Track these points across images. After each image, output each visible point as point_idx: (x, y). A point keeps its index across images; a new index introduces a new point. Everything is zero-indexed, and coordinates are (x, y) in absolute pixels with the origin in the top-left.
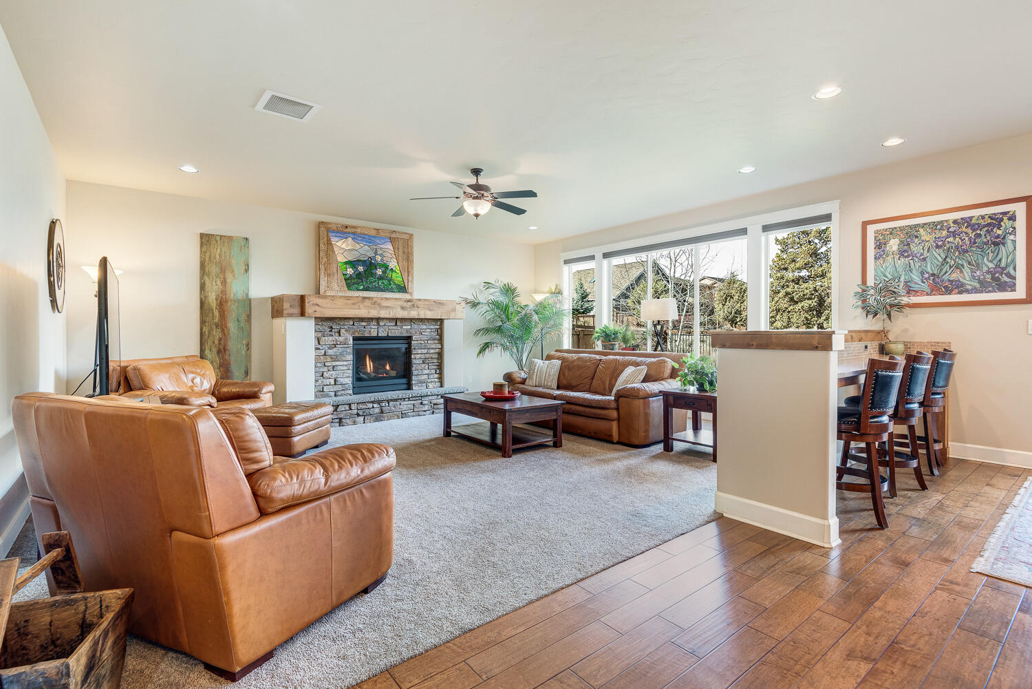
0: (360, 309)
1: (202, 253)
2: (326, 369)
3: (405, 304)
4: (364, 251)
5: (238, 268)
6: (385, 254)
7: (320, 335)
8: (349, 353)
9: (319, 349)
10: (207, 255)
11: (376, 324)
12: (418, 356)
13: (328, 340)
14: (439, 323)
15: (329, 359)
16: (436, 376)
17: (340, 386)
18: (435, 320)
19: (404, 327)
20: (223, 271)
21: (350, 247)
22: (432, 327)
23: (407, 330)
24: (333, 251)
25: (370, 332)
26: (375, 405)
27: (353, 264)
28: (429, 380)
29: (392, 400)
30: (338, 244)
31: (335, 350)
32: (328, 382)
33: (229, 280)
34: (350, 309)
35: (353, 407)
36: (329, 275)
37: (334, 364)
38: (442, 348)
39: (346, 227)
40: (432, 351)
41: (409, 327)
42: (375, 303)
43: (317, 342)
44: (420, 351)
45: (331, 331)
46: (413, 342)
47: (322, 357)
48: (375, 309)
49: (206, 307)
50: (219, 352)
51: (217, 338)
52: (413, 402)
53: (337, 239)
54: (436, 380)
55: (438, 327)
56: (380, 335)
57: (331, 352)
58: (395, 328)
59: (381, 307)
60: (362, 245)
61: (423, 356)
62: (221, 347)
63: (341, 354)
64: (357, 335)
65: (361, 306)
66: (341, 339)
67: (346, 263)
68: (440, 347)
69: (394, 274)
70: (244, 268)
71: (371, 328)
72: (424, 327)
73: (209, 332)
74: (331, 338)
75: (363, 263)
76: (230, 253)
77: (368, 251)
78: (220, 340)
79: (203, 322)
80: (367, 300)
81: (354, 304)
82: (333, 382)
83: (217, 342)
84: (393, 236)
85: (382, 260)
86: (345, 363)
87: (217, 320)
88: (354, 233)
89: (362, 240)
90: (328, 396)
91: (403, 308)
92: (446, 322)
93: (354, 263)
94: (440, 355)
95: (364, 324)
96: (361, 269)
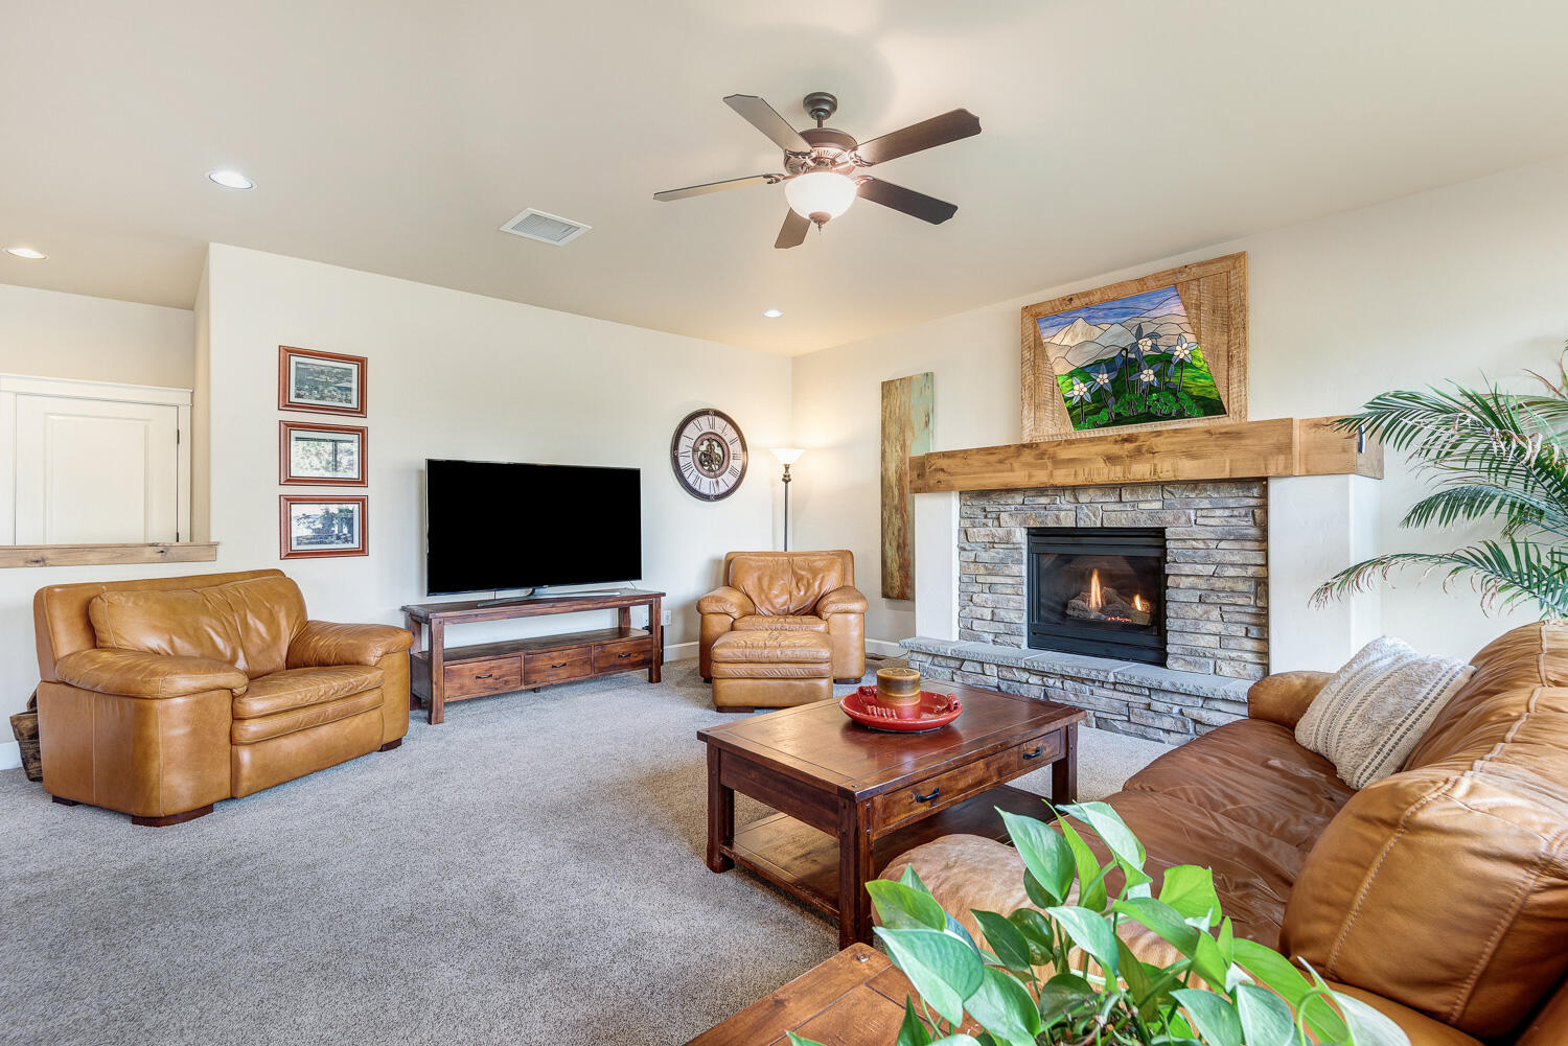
0: (1012, 471)
1: (884, 409)
2: (976, 588)
3: (1116, 449)
4: (1111, 337)
5: (917, 420)
6: (1160, 331)
7: (967, 523)
8: (1019, 562)
9: (965, 550)
10: (888, 410)
11: (1072, 500)
12: (1185, 582)
13: (979, 534)
14: (1256, 492)
15: (982, 570)
16: (1250, 644)
17: (1001, 625)
18: (1244, 483)
19: (1142, 506)
20: (902, 431)
21: (1080, 339)
22: (1232, 503)
23: (1152, 513)
24: (1045, 357)
25: (1058, 517)
26: (1034, 679)
27: (1084, 373)
28: (1221, 653)
29: (1072, 678)
30: (1056, 340)
31: (992, 553)
32: (978, 612)
33: (908, 443)
34: (994, 472)
35: (991, 670)
36: (1037, 407)
37: (995, 579)
38: (1266, 565)
39: (1071, 299)
40: (1231, 572)
41: (1157, 505)
42: (1041, 456)
43: (963, 536)
44: (1187, 569)
45: (986, 517)
46: (1170, 545)
47: (972, 566)
48: (1043, 467)
49: (886, 483)
50: (899, 547)
51: (896, 528)
52: (1125, 697)
53: (1053, 331)
54: (1249, 657)
55: (1253, 502)
56: (1081, 524)
57: (984, 556)
58: (1117, 507)
59: (1057, 463)
60: (1105, 327)
61: (1202, 584)
62: (901, 541)
63: (1003, 562)
64: (1032, 524)
65: (1016, 465)
66: (1001, 532)
67: (1071, 375)
68: (1260, 561)
69: (1187, 373)
70: (924, 419)
71: (1059, 510)
72: (1205, 504)
73: (889, 518)
74: (983, 531)
75: (1108, 365)
76: (910, 401)
77: (1119, 335)
78: (899, 530)
79: (883, 505)
80: (1027, 451)
81: (1001, 462)
82: (987, 614)
83: (896, 533)
84: (1183, 278)
85: (1154, 347)
86: (1010, 581)
87: (896, 502)
88: (1087, 307)
89: (1106, 316)
90: (977, 638)
91: (1111, 459)
92: (1274, 487)
93: (1087, 370)
94: (1262, 584)
95: (1043, 500)
96: (1103, 379)
